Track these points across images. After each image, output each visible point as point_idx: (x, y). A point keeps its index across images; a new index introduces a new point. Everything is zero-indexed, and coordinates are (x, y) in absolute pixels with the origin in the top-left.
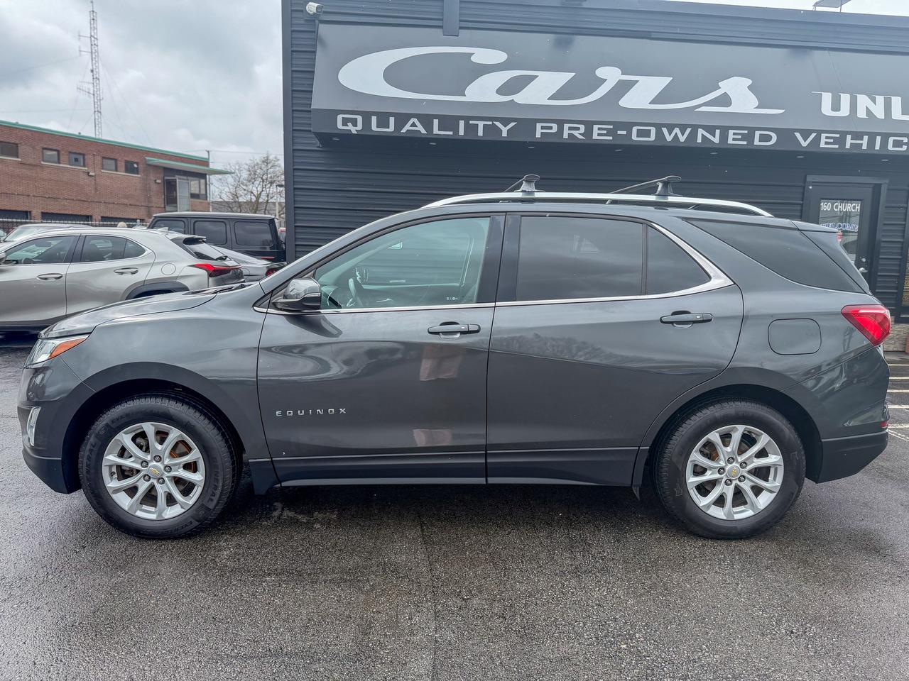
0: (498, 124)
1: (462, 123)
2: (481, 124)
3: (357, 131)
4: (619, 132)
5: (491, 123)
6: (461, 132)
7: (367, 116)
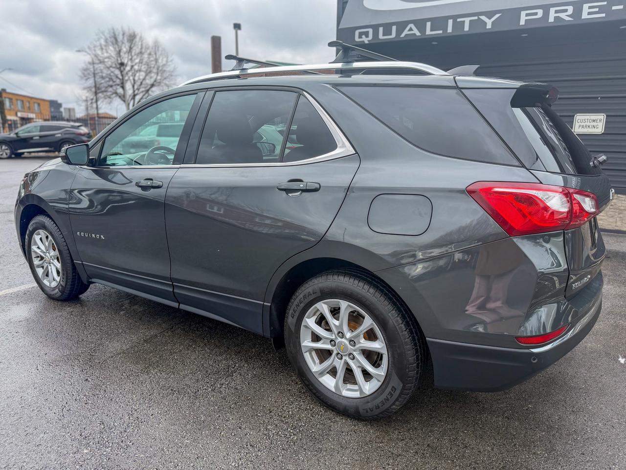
0: (483, 18)
1: (450, 22)
2: (467, 20)
3: (368, 41)
4: (614, 8)
5: (476, 18)
6: (450, 30)
7: (375, 28)
